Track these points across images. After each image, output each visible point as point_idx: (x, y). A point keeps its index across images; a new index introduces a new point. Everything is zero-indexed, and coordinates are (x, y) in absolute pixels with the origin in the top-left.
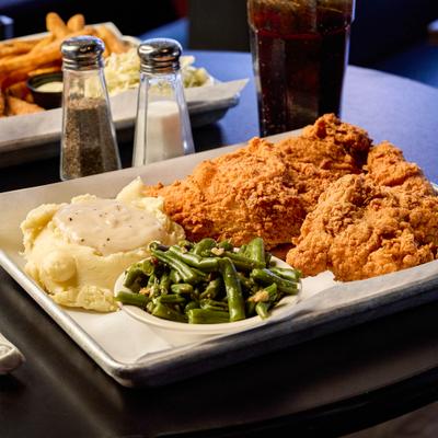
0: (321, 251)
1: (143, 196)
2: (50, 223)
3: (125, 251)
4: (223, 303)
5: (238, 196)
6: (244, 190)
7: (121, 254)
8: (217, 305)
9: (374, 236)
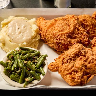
0: (57, 68)
1: (34, 24)
2: (7, 25)
3: (16, 43)
4: (20, 76)
5: (53, 37)
6: (55, 36)
7: (15, 43)
8: (18, 76)
9: (71, 70)
